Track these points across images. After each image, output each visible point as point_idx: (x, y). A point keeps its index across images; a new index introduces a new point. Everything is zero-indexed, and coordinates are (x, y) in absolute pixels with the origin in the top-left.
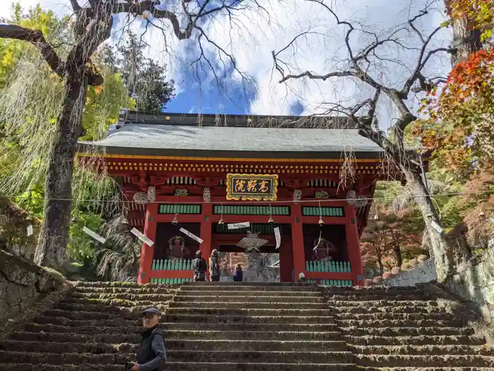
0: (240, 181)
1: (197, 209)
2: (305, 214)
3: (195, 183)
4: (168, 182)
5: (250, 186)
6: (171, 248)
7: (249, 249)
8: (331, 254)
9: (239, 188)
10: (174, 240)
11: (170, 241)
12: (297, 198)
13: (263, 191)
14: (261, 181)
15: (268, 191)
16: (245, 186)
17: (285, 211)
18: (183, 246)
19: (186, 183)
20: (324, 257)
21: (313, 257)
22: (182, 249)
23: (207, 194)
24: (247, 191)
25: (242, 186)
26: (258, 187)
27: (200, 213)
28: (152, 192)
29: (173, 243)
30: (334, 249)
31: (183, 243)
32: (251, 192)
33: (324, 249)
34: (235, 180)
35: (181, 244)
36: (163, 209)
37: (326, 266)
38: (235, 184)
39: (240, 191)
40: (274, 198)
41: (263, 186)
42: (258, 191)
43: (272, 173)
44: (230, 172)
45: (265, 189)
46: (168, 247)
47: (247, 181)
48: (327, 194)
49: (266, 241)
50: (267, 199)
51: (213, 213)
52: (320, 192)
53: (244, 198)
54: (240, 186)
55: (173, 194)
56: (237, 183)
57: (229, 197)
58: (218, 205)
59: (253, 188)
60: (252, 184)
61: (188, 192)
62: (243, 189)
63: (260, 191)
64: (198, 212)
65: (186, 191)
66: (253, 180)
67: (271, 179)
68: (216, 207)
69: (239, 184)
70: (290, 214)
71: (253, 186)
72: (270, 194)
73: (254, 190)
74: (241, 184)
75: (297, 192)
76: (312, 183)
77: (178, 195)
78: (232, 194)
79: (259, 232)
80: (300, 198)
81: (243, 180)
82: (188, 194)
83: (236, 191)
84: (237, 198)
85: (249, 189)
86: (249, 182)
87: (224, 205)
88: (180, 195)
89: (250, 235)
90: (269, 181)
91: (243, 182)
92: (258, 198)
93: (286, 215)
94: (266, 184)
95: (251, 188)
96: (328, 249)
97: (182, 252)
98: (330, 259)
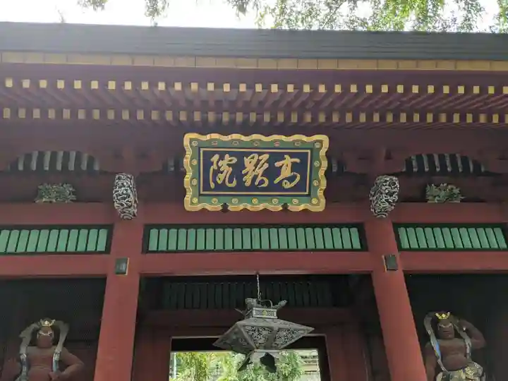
0: (222, 158)
1: (97, 240)
2: (405, 245)
3: (97, 168)
4: (21, 167)
5: (252, 170)
6: (24, 356)
8: (476, 356)
9: (221, 176)
10: (35, 332)
11: (26, 335)
12: (386, 193)
13: (287, 185)
14: (281, 157)
15: (301, 186)
16: (238, 169)
17: (350, 239)
19: (72, 167)
22: (56, 358)
24: (241, 186)
25: (227, 171)
26: (272, 172)
27: (108, 250)
29: (33, 343)
30: (481, 342)
31: (62, 339)
32: (253, 187)
33: (458, 342)
34: (208, 156)
35: (55, 343)
38: (208, 164)
39: (221, 187)
40: (318, 204)
41: (286, 172)
42: (272, 187)
45: (291, 179)
47: (241, 155)
48: (456, 191)
49: (311, 329)
50: (297, 206)
51: (146, 250)
52: (437, 186)
53: (236, 206)
54: (222, 173)
55: (30, 198)
56: (215, 163)
57: (192, 203)
58: (159, 227)
59: (259, 176)
60: (256, 166)
61: (74, 193)
62: (231, 181)
63: (279, 187)
64: (102, 247)
65: (71, 189)
66: (260, 154)
67: (309, 151)
68: (154, 232)
69: (219, 168)
70: (364, 247)
71: (260, 171)
72: (307, 193)
73: (262, 182)
74: (225, 165)
75: (386, 181)
76: (414, 163)
77: (44, 200)
78: (200, 195)
79: (283, 303)
80: (395, 197)
81: (231, 154)
82: (73, 197)
83: (212, 185)
84: (214, 205)
85: (248, 180)
86: (246, 160)
87: (178, 227)
88: (51, 202)
89: (254, 312)
90: (303, 157)
91: (231, 161)
92: (275, 206)
93: (353, 250)
94: (294, 165)
95: (252, 176)
96: (468, 342)
97: (55, 367)
98: (481, 373)
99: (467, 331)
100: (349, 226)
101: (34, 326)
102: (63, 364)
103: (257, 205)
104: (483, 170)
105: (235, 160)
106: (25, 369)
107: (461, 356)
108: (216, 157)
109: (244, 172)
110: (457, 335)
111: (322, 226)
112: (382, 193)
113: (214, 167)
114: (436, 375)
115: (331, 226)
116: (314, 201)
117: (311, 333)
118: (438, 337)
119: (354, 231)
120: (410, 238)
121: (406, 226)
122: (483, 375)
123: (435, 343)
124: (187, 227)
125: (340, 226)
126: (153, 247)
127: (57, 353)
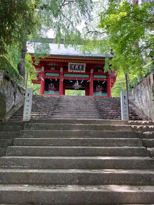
1: (58, 75)
3: (57, 65)
4: (48, 65)
5: (77, 67)
6: (50, 87)
7: (76, 88)
8: (102, 90)
9: (72, 68)
10: (50, 85)
11: (49, 85)
12: (92, 71)
13: (81, 69)
14: (80, 66)
15: (82, 69)
16: (75, 67)
17: (87, 76)
19: (54, 65)
20: (99, 91)
21: (96, 91)
23: (62, 69)
26: (79, 67)
28: (43, 68)
30: (103, 89)
34: (71, 65)
35: (53, 86)
36: (47, 74)
37: (100, 94)
38: (71, 66)
39: (72, 69)
40: (84, 71)
41: (81, 67)
42: (79, 69)
43: (84, 63)
44: (69, 62)
45: (81, 68)
46: (48, 87)
47: (75, 65)
48: (102, 70)
49: (81, 86)
50: (82, 72)
52: (99, 70)
53: (74, 71)
55: (50, 69)
57: (69, 71)
58: (65, 74)
63: (80, 69)
65: (54, 68)
66: (78, 65)
70: (89, 77)
74: (73, 67)
76: (97, 66)
84: (71, 71)
85: (76, 68)
88: (52, 70)
89: (76, 84)
90: (83, 66)
92: (79, 71)
94: (82, 67)
99: (102, 88)
100: (88, 74)
102: (54, 89)
103: (77, 71)
108: (72, 66)
110: (100, 88)
111: (85, 74)
117: (81, 87)
118: (98, 88)
120: (95, 76)
124: (68, 74)
126: (64, 76)
127: (53, 87)
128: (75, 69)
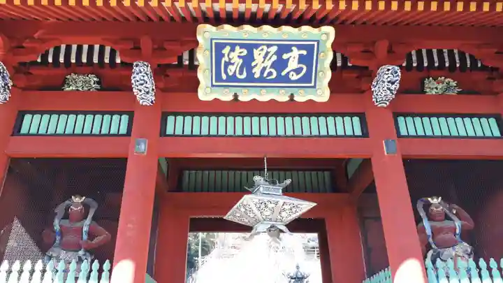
0: (233, 50)
1: (119, 124)
2: (403, 132)
3: (118, 61)
4: (50, 60)
5: (261, 62)
6: (57, 228)
8: (466, 236)
9: (231, 69)
11: (60, 210)
12: (386, 84)
13: (294, 77)
14: (288, 49)
15: (307, 78)
16: (248, 61)
18: (88, 221)
19: (96, 59)
22: (85, 229)
25: (238, 62)
26: (280, 64)
27: (129, 134)
31: (90, 216)
32: (262, 79)
33: (447, 223)
34: (220, 47)
35: (85, 218)
38: (219, 56)
39: (233, 78)
40: (322, 94)
41: (293, 64)
42: (280, 79)
45: (298, 71)
47: (250, 48)
48: (454, 84)
49: (314, 204)
51: (163, 133)
52: (435, 79)
53: (245, 97)
54: (233, 64)
55: (58, 86)
56: (226, 55)
57: (205, 93)
58: (176, 114)
59: (268, 68)
60: (265, 58)
61: (98, 83)
62: (241, 73)
63: (286, 79)
64: (123, 130)
65: (95, 79)
66: (269, 46)
67: (316, 43)
68: (171, 119)
69: (230, 59)
70: (365, 134)
71: (268, 63)
72: (313, 84)
73: (270, 74)
74: (236, 57)
75: (389, 70)
76: (414, 58)
77: (71, 88)
78: (213, 86)
79: (288, 182)
80: (397, 86)
81: (242, 46)
82: (98, 87)
83: (224, 77)
84: (226, 96)
85: (257, 72)
86: (256, 52)
87: (193, 114)
88: (78, 90)
89: (261, 189)
91: (241, 53)
93: (354, 136)
94: (301, 59)
95: (261, 68)
96: (458, 224)
97: (85, 237)
98: (469, 250)
99: (457, 215)
100: (352, 115)
101: (67, 202)
103: (264, 96)
104: (479, 65)
105: (245, 52)
106: (58, 238)
107: (450, 235)
108: (226, 51)
109: (253, 64)
110: (447, 218)
111: (326, 115)
112: (384, 82)
113: (226, 59)
114: (428, 252)
115: (335, 115)
116: (319, 92)
119: (356, 120)
120: (409, 126)
121: (405, 115)
122: (471, 253)
123: (426, 224)
124: (201, 115)
125: (343, 115)
126: (170, 131)
127: (86, 225)
128: (250, 78)
